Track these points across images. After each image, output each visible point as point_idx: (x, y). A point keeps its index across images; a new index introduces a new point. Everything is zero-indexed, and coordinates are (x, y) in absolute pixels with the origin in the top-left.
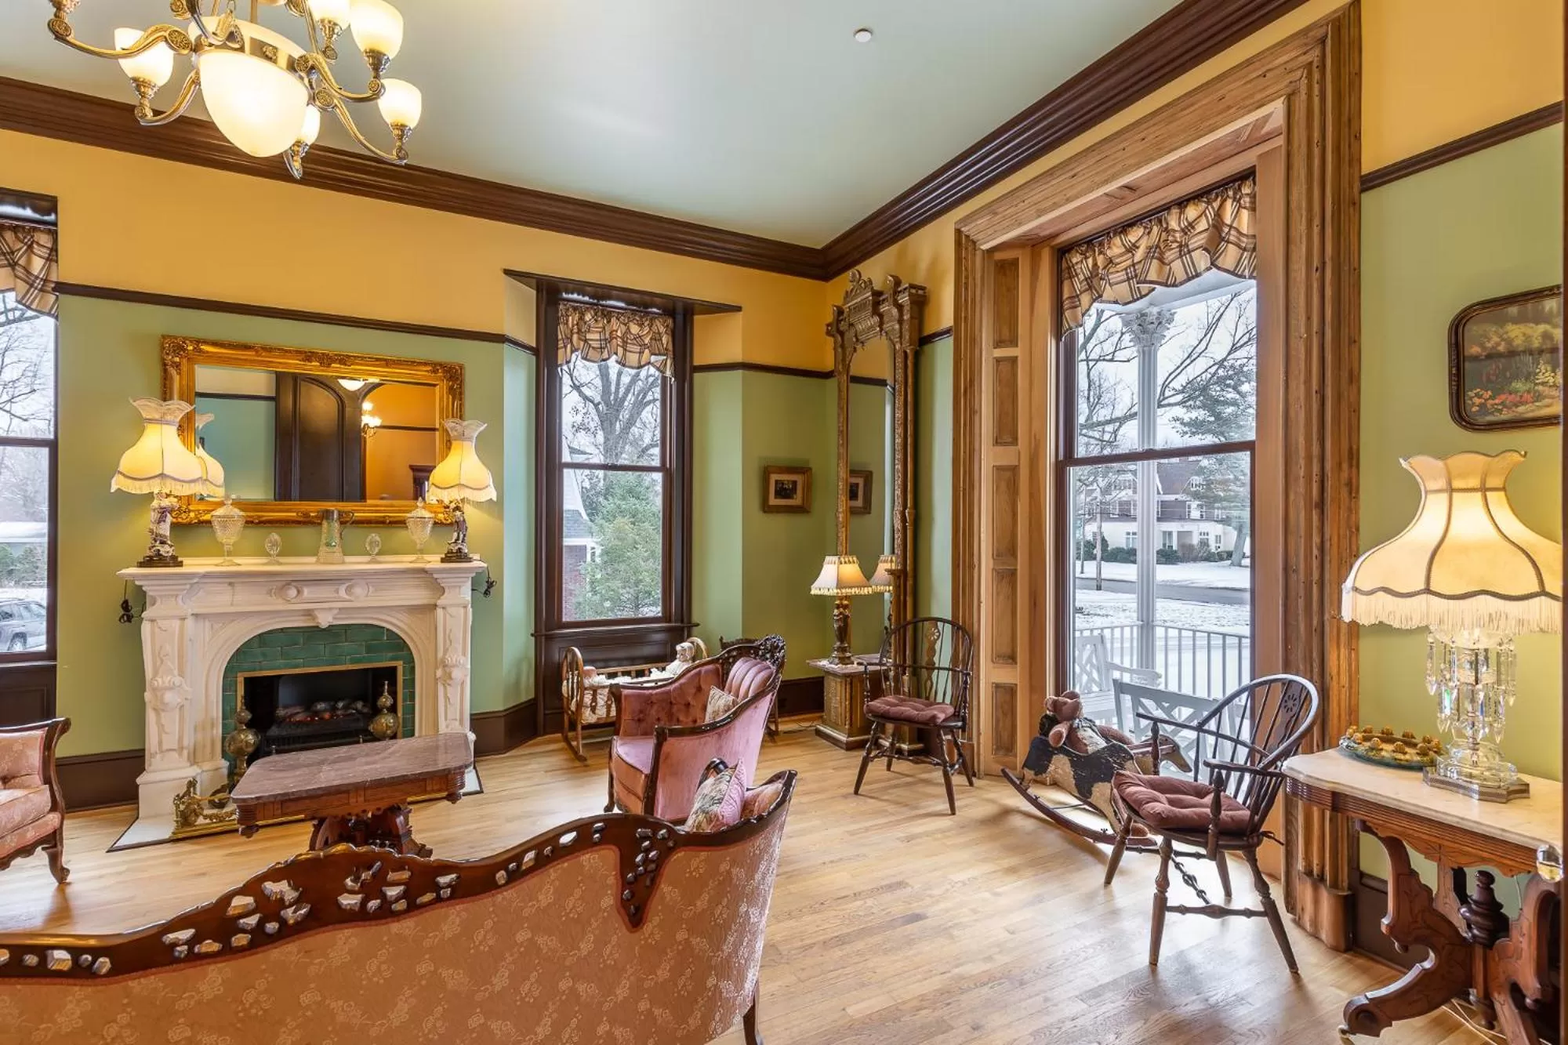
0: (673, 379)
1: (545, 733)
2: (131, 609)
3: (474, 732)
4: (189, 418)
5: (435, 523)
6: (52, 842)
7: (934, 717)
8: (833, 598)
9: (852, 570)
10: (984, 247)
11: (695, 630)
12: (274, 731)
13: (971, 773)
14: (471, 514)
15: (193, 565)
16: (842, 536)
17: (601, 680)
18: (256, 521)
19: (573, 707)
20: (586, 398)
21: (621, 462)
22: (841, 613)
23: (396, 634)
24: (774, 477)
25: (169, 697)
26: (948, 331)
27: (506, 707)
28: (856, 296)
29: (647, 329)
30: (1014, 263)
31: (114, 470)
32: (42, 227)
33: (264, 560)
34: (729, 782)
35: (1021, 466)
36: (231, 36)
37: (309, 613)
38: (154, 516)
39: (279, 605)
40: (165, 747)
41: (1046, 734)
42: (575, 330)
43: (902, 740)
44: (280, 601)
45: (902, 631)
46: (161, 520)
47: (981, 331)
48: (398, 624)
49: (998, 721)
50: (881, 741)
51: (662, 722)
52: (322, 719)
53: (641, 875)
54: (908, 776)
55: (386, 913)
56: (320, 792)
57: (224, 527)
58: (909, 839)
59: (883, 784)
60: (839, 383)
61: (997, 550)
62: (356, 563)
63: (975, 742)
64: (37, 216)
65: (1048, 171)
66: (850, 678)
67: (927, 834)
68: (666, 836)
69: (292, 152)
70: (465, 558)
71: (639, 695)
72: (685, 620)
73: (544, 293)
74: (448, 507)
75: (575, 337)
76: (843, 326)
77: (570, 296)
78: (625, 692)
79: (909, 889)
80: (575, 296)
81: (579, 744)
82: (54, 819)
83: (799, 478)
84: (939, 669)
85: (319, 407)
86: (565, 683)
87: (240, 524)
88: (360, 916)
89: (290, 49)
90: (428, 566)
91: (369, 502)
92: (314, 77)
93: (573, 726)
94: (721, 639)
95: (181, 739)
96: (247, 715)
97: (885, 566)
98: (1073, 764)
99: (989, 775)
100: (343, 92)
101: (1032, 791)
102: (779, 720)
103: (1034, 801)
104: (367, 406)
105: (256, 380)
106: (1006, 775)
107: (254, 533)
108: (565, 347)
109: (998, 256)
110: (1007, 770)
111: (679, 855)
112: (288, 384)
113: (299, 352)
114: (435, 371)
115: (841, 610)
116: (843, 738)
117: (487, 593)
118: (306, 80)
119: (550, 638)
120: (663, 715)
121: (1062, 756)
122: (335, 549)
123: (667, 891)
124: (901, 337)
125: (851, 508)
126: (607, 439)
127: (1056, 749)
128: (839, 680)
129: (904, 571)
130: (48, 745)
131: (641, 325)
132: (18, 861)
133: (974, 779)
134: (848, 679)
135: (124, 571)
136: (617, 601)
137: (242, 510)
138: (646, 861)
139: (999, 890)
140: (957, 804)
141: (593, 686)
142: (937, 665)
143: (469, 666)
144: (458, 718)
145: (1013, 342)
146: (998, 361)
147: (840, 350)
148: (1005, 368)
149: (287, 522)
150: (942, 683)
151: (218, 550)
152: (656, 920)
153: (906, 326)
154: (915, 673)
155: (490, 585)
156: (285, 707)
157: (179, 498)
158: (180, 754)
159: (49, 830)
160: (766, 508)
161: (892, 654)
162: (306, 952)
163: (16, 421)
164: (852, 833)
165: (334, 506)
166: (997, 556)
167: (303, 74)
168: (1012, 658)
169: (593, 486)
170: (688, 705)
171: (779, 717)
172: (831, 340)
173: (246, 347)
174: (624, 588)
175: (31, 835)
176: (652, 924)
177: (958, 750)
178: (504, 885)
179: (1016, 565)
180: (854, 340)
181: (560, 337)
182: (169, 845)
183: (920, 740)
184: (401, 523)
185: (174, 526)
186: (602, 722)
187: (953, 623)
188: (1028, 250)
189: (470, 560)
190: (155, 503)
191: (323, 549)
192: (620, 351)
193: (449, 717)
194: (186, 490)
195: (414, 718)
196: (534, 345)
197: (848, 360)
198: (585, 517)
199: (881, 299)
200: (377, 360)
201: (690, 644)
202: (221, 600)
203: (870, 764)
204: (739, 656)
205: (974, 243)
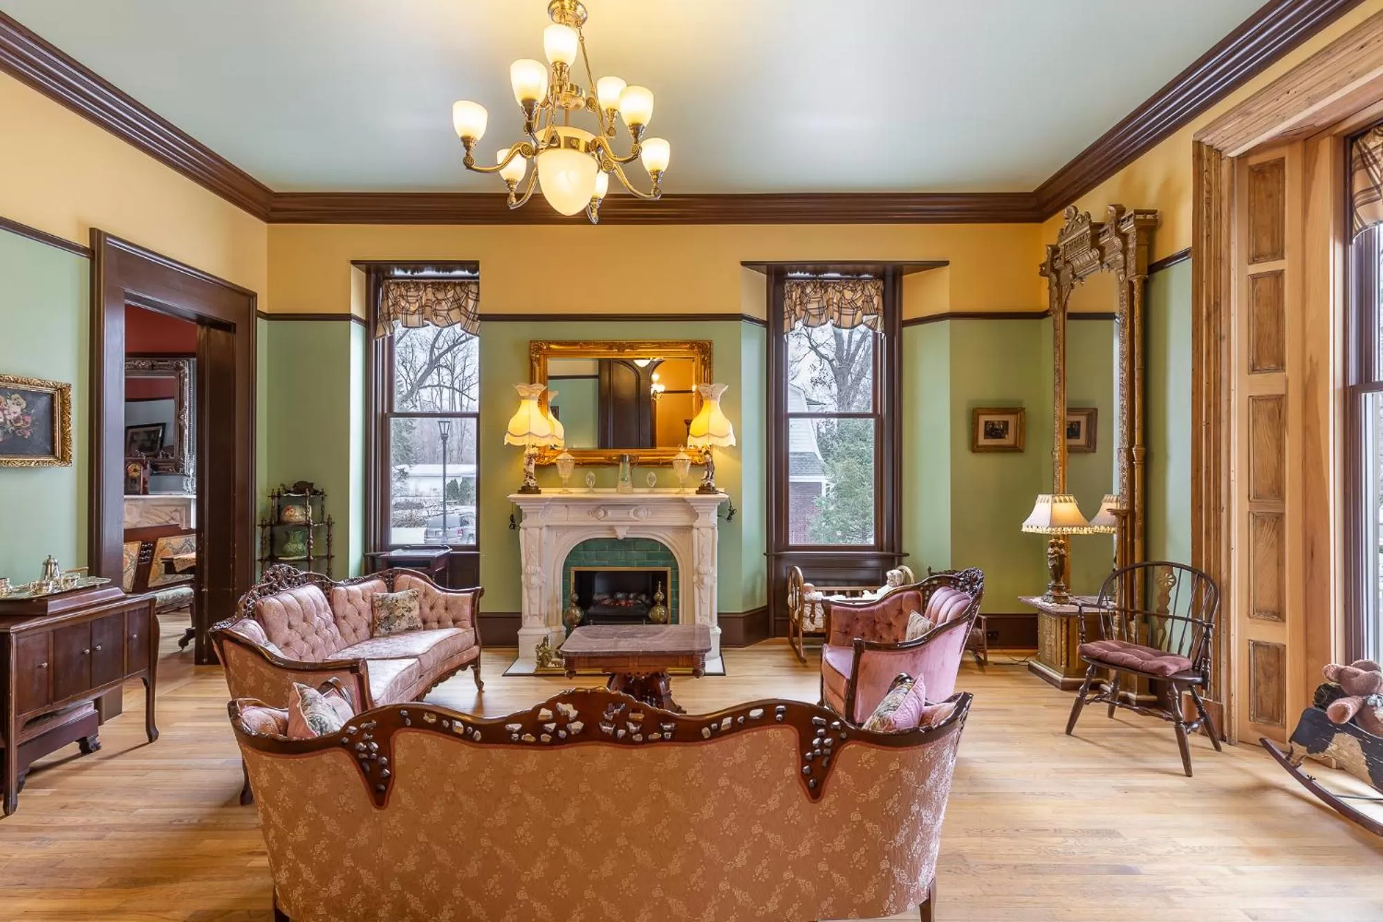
0: (883, 335)
1: (775, 636)
2: (515, 520)
3: (720, 627)
4: (544, 395)
5: (692, 464)
6: (475, 663)
7: (1163, 668)
8: (1049, 536)
9: (1068, 509)
10: (1233, 154)
11: (905, 559)
12: (592, 610)
13: (1217, 736)
14: (718, 458)
15: (548, 493)
16: (1059, 476)
17: (818, 595)
18: (583, 462)
19: (796, 616)
20: (822, 356)
21: (853, 410)
22: (1055, 552)
23: (667, 547)
24: (983, 419)
25: (534, 580)
26: (1185, 254)
27: (745, 610)
28: (1072, 232)
29: (859, 294)
30: (1279, 164)
31: (506, 431)
32: (473, 281)
33: (584, 490)
34: (906, 693)
35: (1290, 394)
36: (553, 140)
37: (611, 528)
38: (525, 460)
39: (592, 521)
40: (532, 613)
41: (1324, 707)
42: (798, 303)
43: (1127, 687)
44: (594, 519)
45: (1128, 573)
46: (530, 463)
47: (1229, 248)
48: (666, 538)
49: (1257, 684)
50: (1103, 686)
51: (867, 638)
52: (620, 605)
53: (818, 756)
54: (1133, 726)
55: (628, 741)
56: (611, 655)
57: (563, 467)
58: (1127, 790)
59: (1103, 730)
60: (1055, 321)
61: (1255, 491)
62: (641, 493)
63: (1224, 703)
64: (470, 274)
65: (1323, 50)
66: (1066, 619)
67: (1152, 790)
68: (839, 728)
69: (590, 207)
70: (713, 491)
71: (846, 611)
72: (896, 550)
73: (773, 276)
74: (700, 452)
75: (798, 308)
76: (1058, 264)
77: (794, 275)
78: (834, 607)
79: (1121, 840)
80: (798, 274)
81: (802, 648)
82: (476, 648)
83: (1011, 419)
84: (1174, 617)
85: (625, 379)
86: (790, 596)
87: (572, 465)
88: (612, 739)
89: (586, 137)
90: (686, 496)
91: (659, 448)
92: (601, 152)
93: (796, 634)
94: (930, 569)
95: (540, 610)
96: (575, 597)
97: (1109, 504)
98: (1364, 747)
99: (1243, 742)
100: (617, 159)
101: (1304, 770)
102: (988, 651)
103: (1308, 783)
104: (655, 377)
105: (587, 366)
106: (1266, 746)
107: (580, 471)
108: (790, 318)
109: (1253, 161)
110: (1268, 741)
111: (851, 747)
112: (606, 366)
113: (605, 344)
114: (692, 348)
115: (1056, 549)
116: (1059, 677)
117: (729, 518)
118: (596, 156)
119: (779, 558)
120: (867, 631)
121: (1347, 735)
122: (627, 483)
123: (840, 774)
124: (1125, 268)
125: (1068, 446)
126: (840, 390)
127: (1341, 726)
128: (1053, 619)
129: (1131, 511)
130: (474, 604)
131: (854, 291)
132: (459, 672)
133: (1222, 744)
134: (1065, 620)
135: (510, 496)
136: (847, 531)
137: (573, 455)
138: (821, 745)
139: (1240, 868)
140: (1194, 766)
141: (812, 600)
142: (1171, 614)
143: (716, 575)
144: (709, 614)
145: (1278, 253)
146: (1255, 278)
147: (1055, 288)
148: (1264, 285)
149: (599, 464)
150: (1180, 634)
151: (560, 484)
152: (832, 797)
153: (1131, 255)
154: (1146, 619)
155: (732, 512)
156: (599, 594)
157: (539, 448)
158: (540, 619)
159: (473, 656)
160: (975, 448)
161: (1117, 598)
162: (582, 756)
163: (471, 401)
164: (1057, 771)
165: (627, 452)
166: (1255, 497)
167: (594, 152)
168: (1278, 614)
169: (829, 431)
170: (890, 625)
171: (988, 649)
172: (1046, 279)
173: (574, 343)
174: (852, 519)
175: (466, 657)
176: (827, 801)
177: (1200, 708)
178: (708, 739)
179: (1284, 508)
180: (1071, 276)
181: (785, 310)
182: (533, 677)
183: (1152, 692)
184: (670, 464)
185: (536, 466)
186: (819, 631)
187: (1195, 571)
188: (1299, 147)
189: (716, 492)
190: (526, 452)
191: (620, 483)
192: (836, 315)
193: (703, 613)
194: (543, 443)
195: (678, 611)
196: (765, 319)
197: (1064, 297)
198: (820, 458)
199: (1101, 230)
200: (654, 343)
201: (900, 572)
202: (561, 516)
203: (1085, 706)
204: (940, 585)
205: (1219, 152)
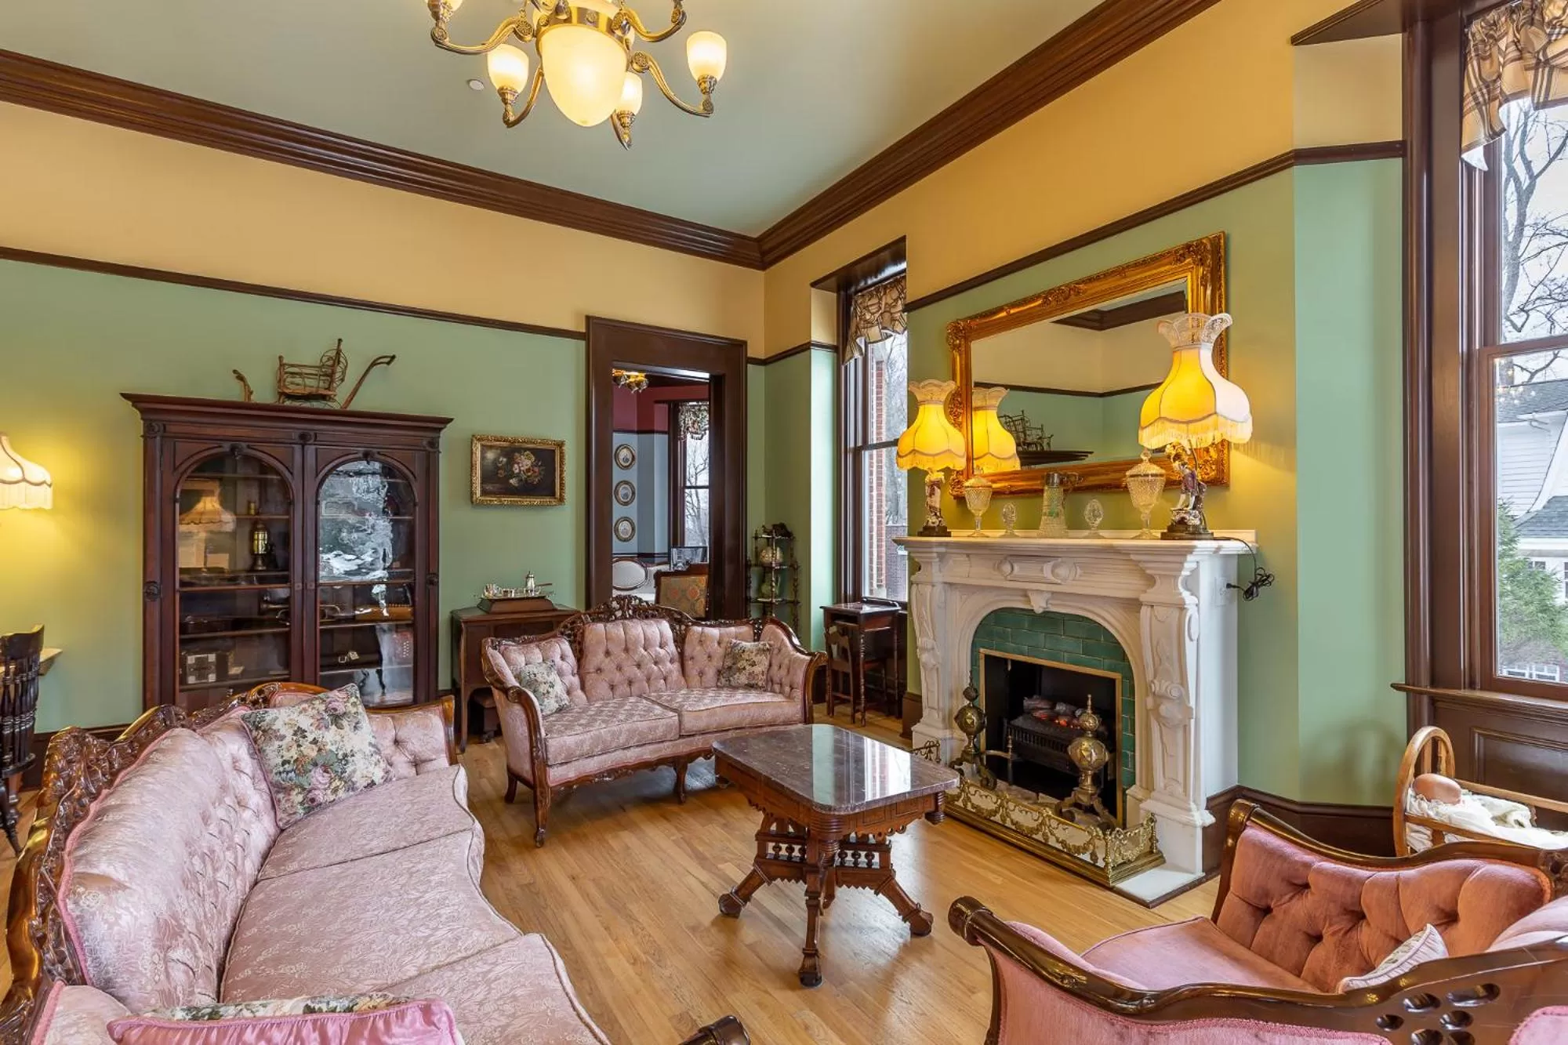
12: (1020, 722)
15: (956, 536)
23: (1113, 636)
25: (926, 657)
33: (1003, 532)
37: (1025, 594)
38: (927, 490)
39: (998, 581)
40: (930, 704)
44: (1000, 576)
46: (932, 493)
57: (972, 498)
95: (938, 700)
113: (1039, 297)
114: (1180, 259)
117: (1249, 593)
122: (1055, 520)
144: (1181, 780)
155: (1260, 581)
158: (938, 714)
173: (1000, 309)
191: (1044, 520)
193: (1169, 775)
196: (1396, 136)
202: (962, 571)
